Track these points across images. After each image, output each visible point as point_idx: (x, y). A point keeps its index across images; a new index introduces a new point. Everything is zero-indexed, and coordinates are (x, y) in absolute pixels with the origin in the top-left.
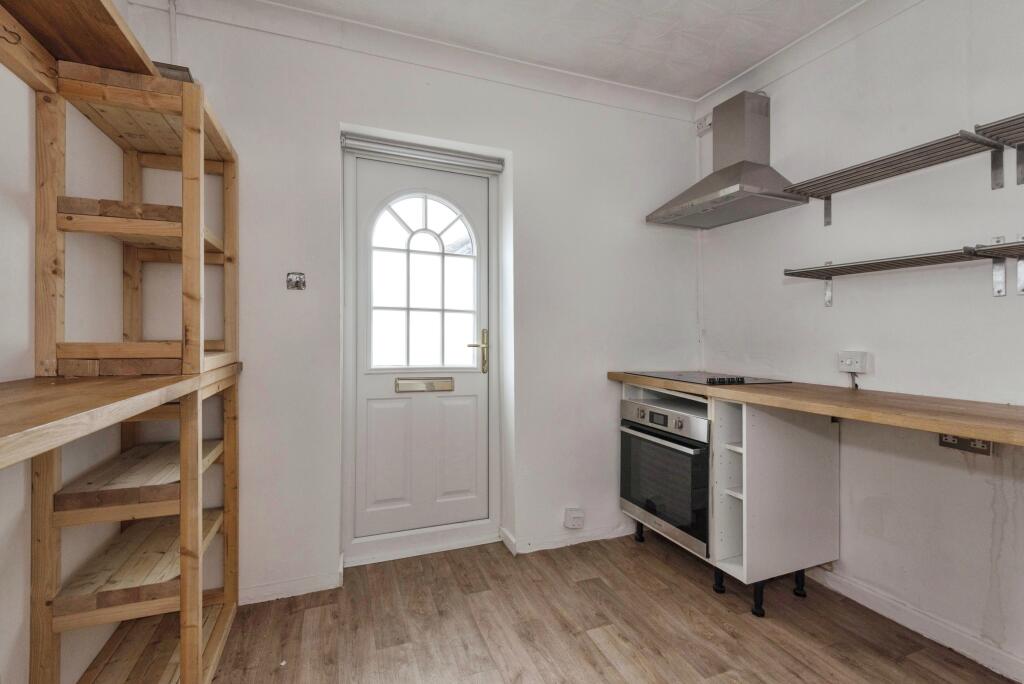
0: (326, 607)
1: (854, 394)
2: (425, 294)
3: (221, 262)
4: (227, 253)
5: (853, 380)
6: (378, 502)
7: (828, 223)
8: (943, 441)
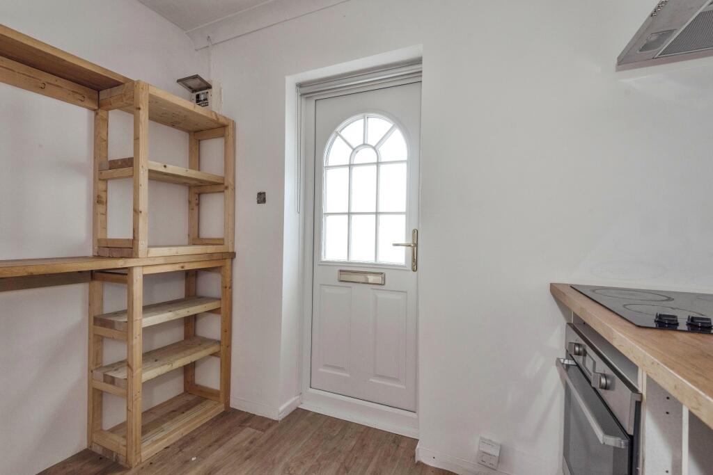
0: (257, 431)
2: (364, 202)
3: (222, 190)
4: (226, 184)
6: (327, 366)
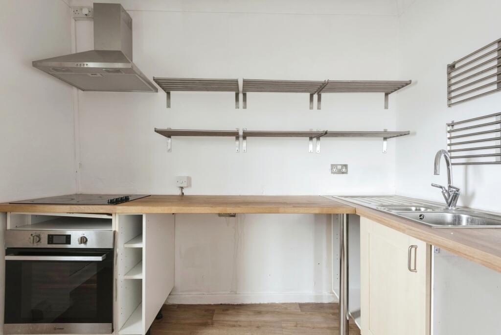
1: (182, 199)
5: (182, 191)
7: (169, 106)
8: (220, 215)
